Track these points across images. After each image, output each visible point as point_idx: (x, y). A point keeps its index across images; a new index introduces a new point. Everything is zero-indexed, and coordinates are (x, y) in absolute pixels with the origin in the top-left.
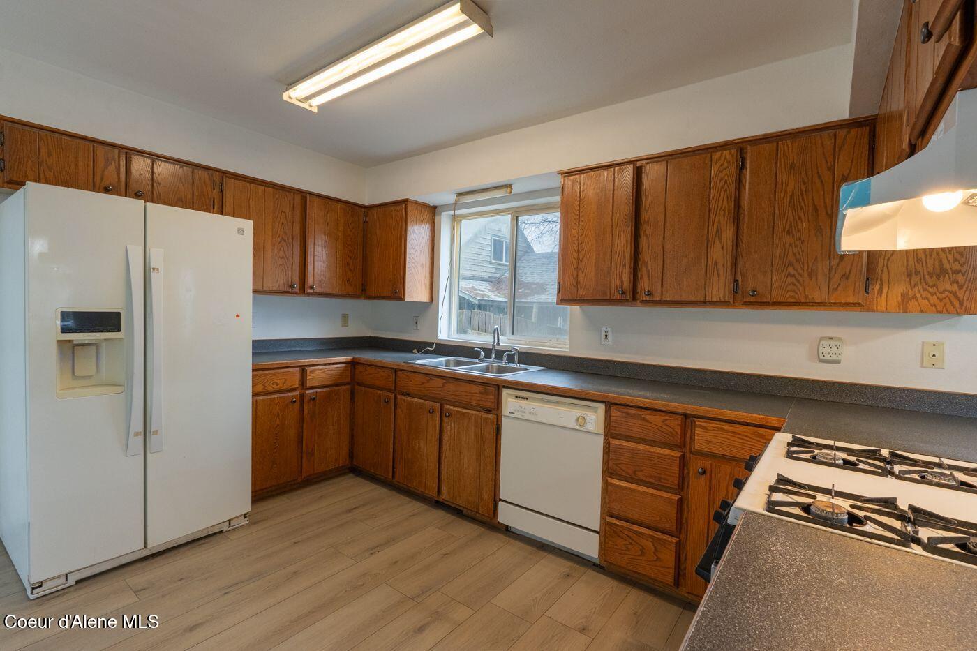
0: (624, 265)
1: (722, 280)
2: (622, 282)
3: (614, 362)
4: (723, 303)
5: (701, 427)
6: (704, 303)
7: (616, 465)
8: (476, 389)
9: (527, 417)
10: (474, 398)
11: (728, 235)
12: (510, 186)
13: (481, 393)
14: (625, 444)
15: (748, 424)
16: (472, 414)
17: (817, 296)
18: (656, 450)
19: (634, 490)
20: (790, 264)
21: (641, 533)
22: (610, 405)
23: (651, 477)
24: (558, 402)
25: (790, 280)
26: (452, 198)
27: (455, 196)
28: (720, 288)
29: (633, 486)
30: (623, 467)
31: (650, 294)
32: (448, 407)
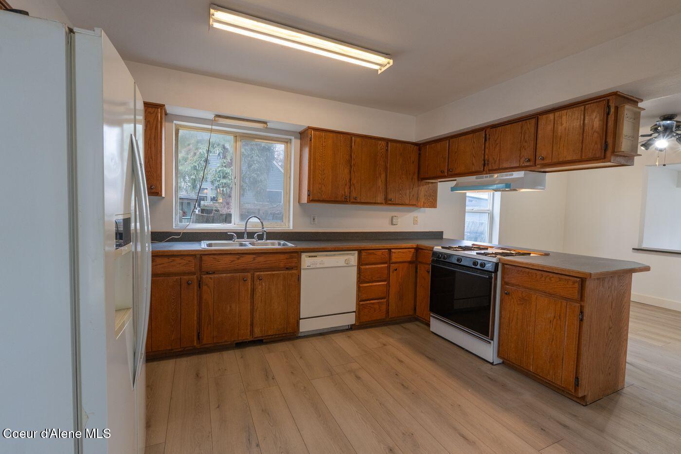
0: (346, 185)
1: (381, 194)
2: (345, 193)
3: (319, 232)
4: (381, 204)
5: (394, 253)
6: (375, 203)
7: (364, 277)
8: (282, 257)
9: (318, 266)
10: (282, 262)
11: (383, 176)
12: (265, 123)
13: (287, 259)
14: (367, 267)
15: (406, 248)
16: (281, 273)
17: (407, 202)
18: (379, 266)
19: (371, 286)
20: (401, 190)
21: (374, 303)
22: (360, 251)
23: (378, 278)
24: (334, 255)
25: (401, 196)
26: (211, 116)
27: (213, 116)
28: (380, 198)
29: (371, 284)
30: (367, 277)
31: (355, 199)
32: (258, 273)
